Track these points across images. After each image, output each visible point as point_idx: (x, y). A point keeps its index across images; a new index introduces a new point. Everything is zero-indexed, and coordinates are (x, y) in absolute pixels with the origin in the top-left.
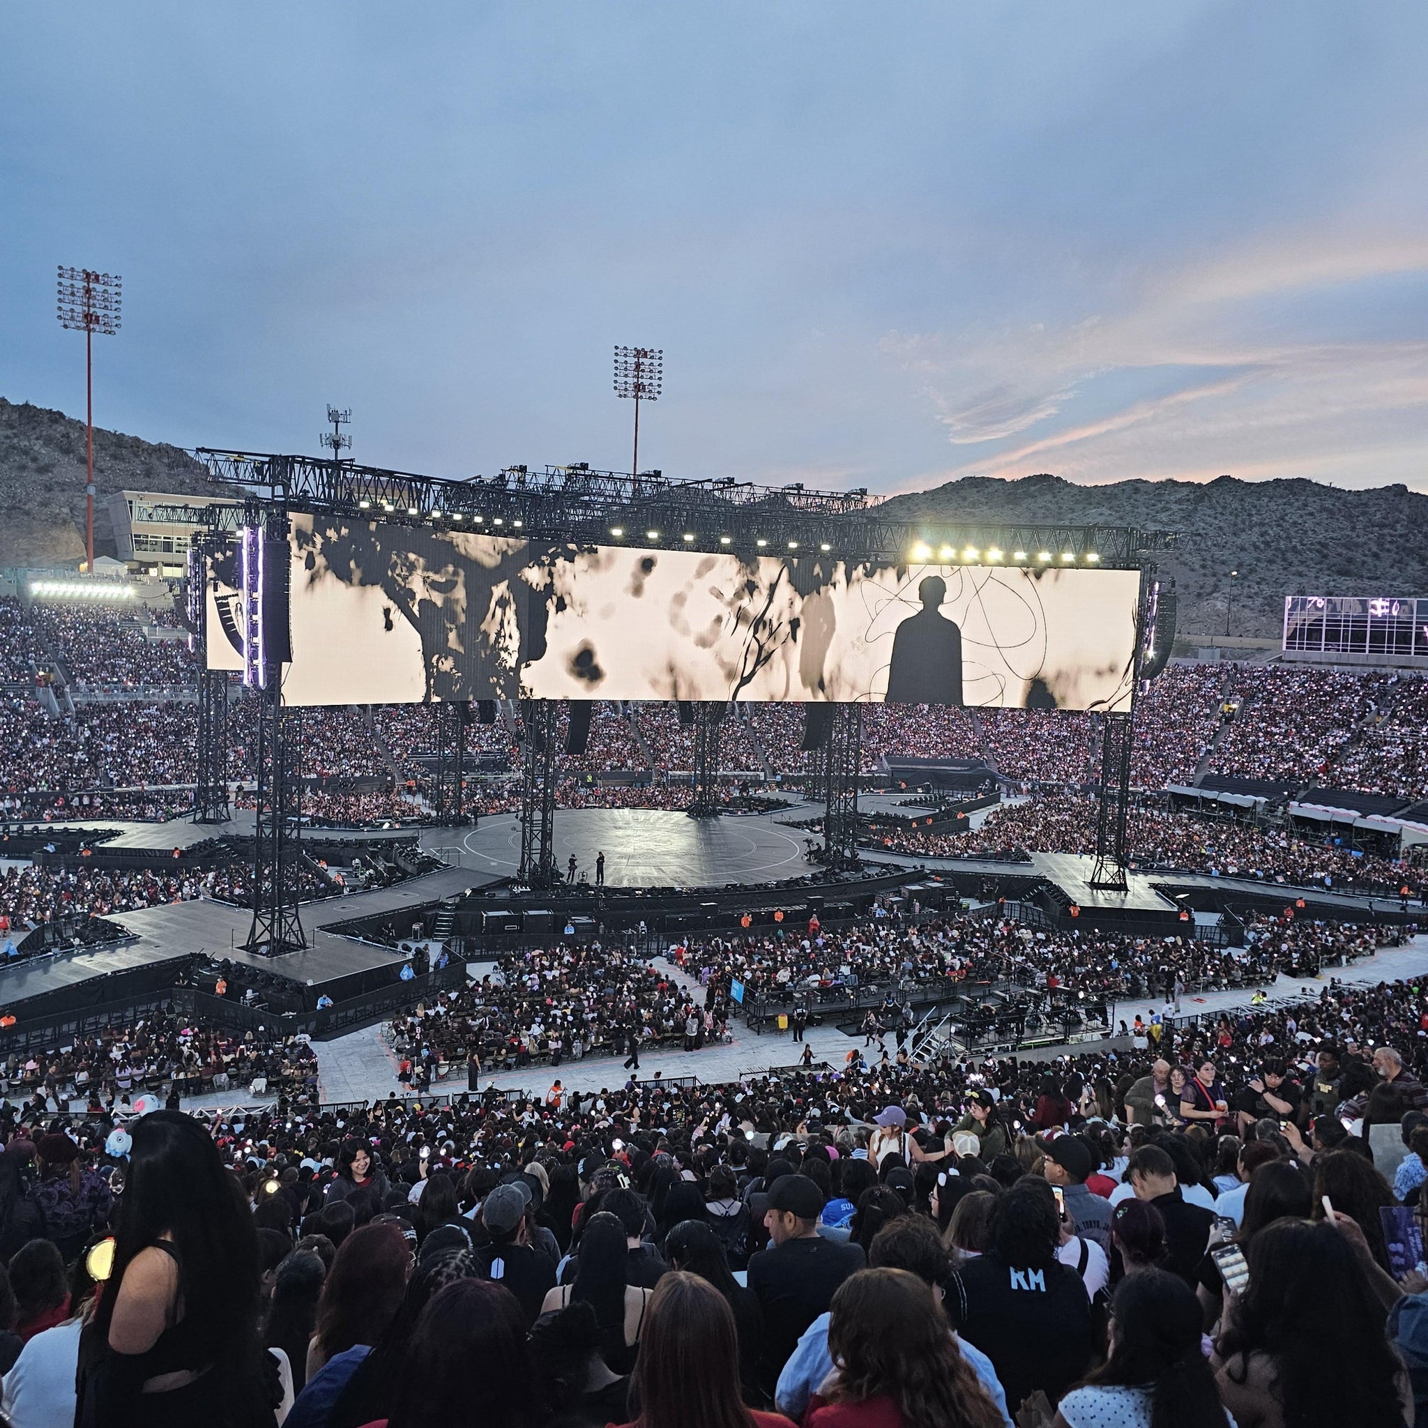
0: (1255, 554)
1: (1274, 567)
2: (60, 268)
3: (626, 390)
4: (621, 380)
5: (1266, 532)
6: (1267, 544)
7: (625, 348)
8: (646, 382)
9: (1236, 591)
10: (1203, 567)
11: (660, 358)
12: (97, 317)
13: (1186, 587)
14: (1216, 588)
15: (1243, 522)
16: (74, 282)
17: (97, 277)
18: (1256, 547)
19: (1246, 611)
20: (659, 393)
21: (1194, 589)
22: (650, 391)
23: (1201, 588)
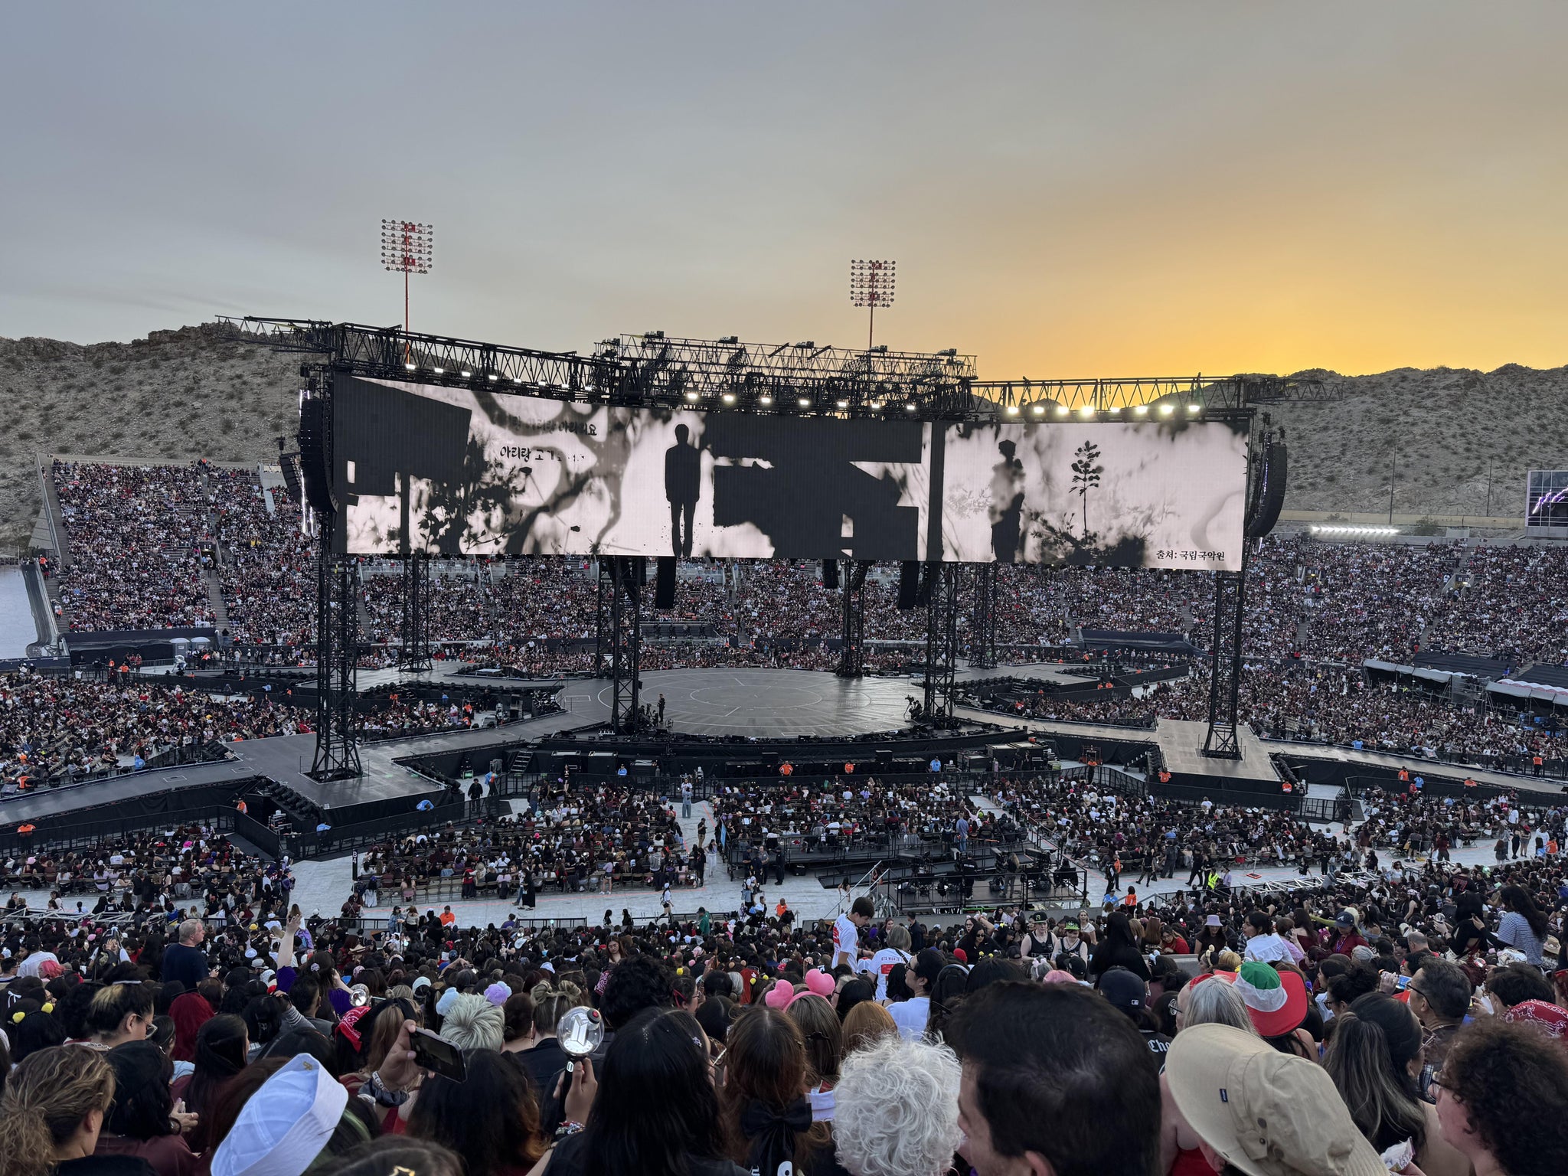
0: (1528, 437)
1: (1548, 449)
2: (384, 221)
3: (862, 299)
4: (857, 290)
5: (1544, 416)
6: (1543, 427)
7: (861, 262)
8: (880, 291)
9: (1500, 473)
10: (1468, 450)
11: (893, 269)
12: (414, 260)
13: (1446, 470)
14: (1478, 470)
15: (1519, 407)
16: (395, 232)
17: (414, 226)
18: (1530, 430)
19: (1510, 492)
20: (892, 300)
21: (1454, 473)
22: (884, 299)
23: (1463, 470)
